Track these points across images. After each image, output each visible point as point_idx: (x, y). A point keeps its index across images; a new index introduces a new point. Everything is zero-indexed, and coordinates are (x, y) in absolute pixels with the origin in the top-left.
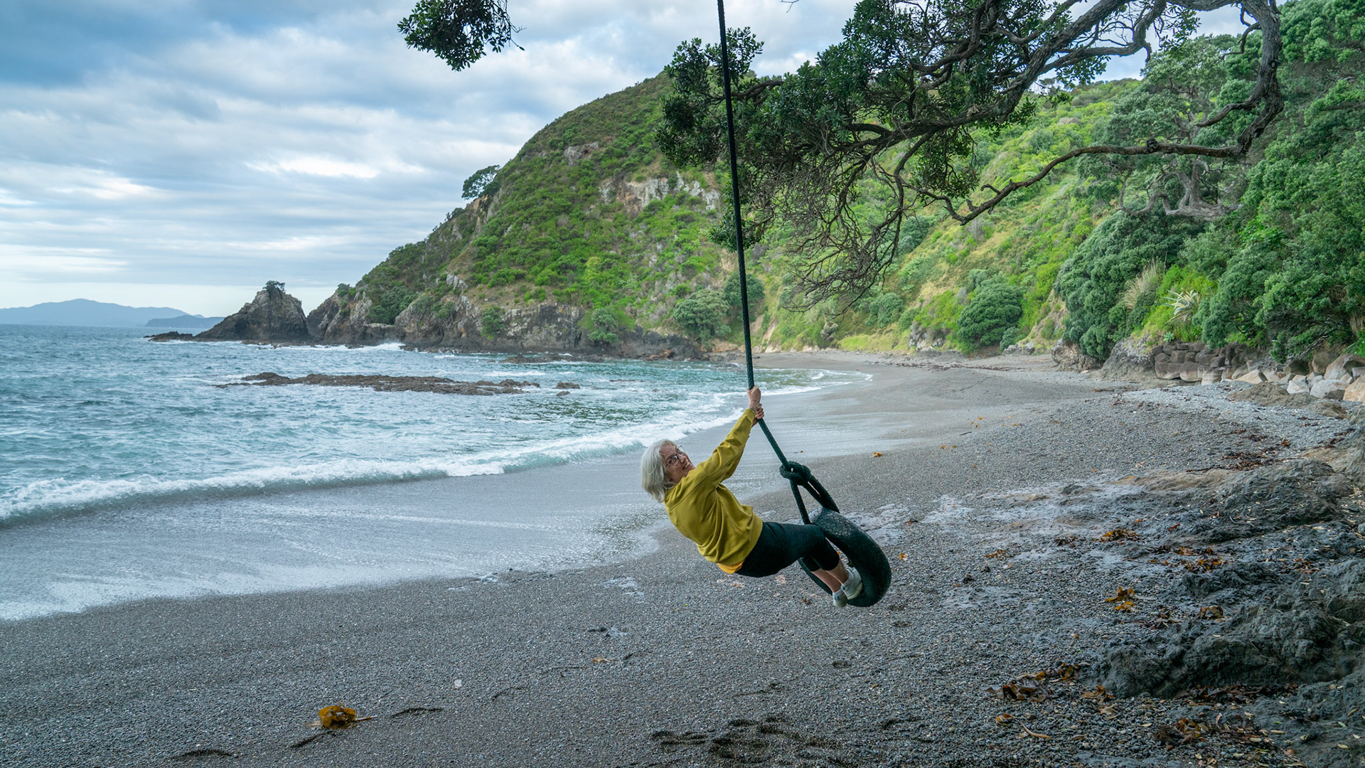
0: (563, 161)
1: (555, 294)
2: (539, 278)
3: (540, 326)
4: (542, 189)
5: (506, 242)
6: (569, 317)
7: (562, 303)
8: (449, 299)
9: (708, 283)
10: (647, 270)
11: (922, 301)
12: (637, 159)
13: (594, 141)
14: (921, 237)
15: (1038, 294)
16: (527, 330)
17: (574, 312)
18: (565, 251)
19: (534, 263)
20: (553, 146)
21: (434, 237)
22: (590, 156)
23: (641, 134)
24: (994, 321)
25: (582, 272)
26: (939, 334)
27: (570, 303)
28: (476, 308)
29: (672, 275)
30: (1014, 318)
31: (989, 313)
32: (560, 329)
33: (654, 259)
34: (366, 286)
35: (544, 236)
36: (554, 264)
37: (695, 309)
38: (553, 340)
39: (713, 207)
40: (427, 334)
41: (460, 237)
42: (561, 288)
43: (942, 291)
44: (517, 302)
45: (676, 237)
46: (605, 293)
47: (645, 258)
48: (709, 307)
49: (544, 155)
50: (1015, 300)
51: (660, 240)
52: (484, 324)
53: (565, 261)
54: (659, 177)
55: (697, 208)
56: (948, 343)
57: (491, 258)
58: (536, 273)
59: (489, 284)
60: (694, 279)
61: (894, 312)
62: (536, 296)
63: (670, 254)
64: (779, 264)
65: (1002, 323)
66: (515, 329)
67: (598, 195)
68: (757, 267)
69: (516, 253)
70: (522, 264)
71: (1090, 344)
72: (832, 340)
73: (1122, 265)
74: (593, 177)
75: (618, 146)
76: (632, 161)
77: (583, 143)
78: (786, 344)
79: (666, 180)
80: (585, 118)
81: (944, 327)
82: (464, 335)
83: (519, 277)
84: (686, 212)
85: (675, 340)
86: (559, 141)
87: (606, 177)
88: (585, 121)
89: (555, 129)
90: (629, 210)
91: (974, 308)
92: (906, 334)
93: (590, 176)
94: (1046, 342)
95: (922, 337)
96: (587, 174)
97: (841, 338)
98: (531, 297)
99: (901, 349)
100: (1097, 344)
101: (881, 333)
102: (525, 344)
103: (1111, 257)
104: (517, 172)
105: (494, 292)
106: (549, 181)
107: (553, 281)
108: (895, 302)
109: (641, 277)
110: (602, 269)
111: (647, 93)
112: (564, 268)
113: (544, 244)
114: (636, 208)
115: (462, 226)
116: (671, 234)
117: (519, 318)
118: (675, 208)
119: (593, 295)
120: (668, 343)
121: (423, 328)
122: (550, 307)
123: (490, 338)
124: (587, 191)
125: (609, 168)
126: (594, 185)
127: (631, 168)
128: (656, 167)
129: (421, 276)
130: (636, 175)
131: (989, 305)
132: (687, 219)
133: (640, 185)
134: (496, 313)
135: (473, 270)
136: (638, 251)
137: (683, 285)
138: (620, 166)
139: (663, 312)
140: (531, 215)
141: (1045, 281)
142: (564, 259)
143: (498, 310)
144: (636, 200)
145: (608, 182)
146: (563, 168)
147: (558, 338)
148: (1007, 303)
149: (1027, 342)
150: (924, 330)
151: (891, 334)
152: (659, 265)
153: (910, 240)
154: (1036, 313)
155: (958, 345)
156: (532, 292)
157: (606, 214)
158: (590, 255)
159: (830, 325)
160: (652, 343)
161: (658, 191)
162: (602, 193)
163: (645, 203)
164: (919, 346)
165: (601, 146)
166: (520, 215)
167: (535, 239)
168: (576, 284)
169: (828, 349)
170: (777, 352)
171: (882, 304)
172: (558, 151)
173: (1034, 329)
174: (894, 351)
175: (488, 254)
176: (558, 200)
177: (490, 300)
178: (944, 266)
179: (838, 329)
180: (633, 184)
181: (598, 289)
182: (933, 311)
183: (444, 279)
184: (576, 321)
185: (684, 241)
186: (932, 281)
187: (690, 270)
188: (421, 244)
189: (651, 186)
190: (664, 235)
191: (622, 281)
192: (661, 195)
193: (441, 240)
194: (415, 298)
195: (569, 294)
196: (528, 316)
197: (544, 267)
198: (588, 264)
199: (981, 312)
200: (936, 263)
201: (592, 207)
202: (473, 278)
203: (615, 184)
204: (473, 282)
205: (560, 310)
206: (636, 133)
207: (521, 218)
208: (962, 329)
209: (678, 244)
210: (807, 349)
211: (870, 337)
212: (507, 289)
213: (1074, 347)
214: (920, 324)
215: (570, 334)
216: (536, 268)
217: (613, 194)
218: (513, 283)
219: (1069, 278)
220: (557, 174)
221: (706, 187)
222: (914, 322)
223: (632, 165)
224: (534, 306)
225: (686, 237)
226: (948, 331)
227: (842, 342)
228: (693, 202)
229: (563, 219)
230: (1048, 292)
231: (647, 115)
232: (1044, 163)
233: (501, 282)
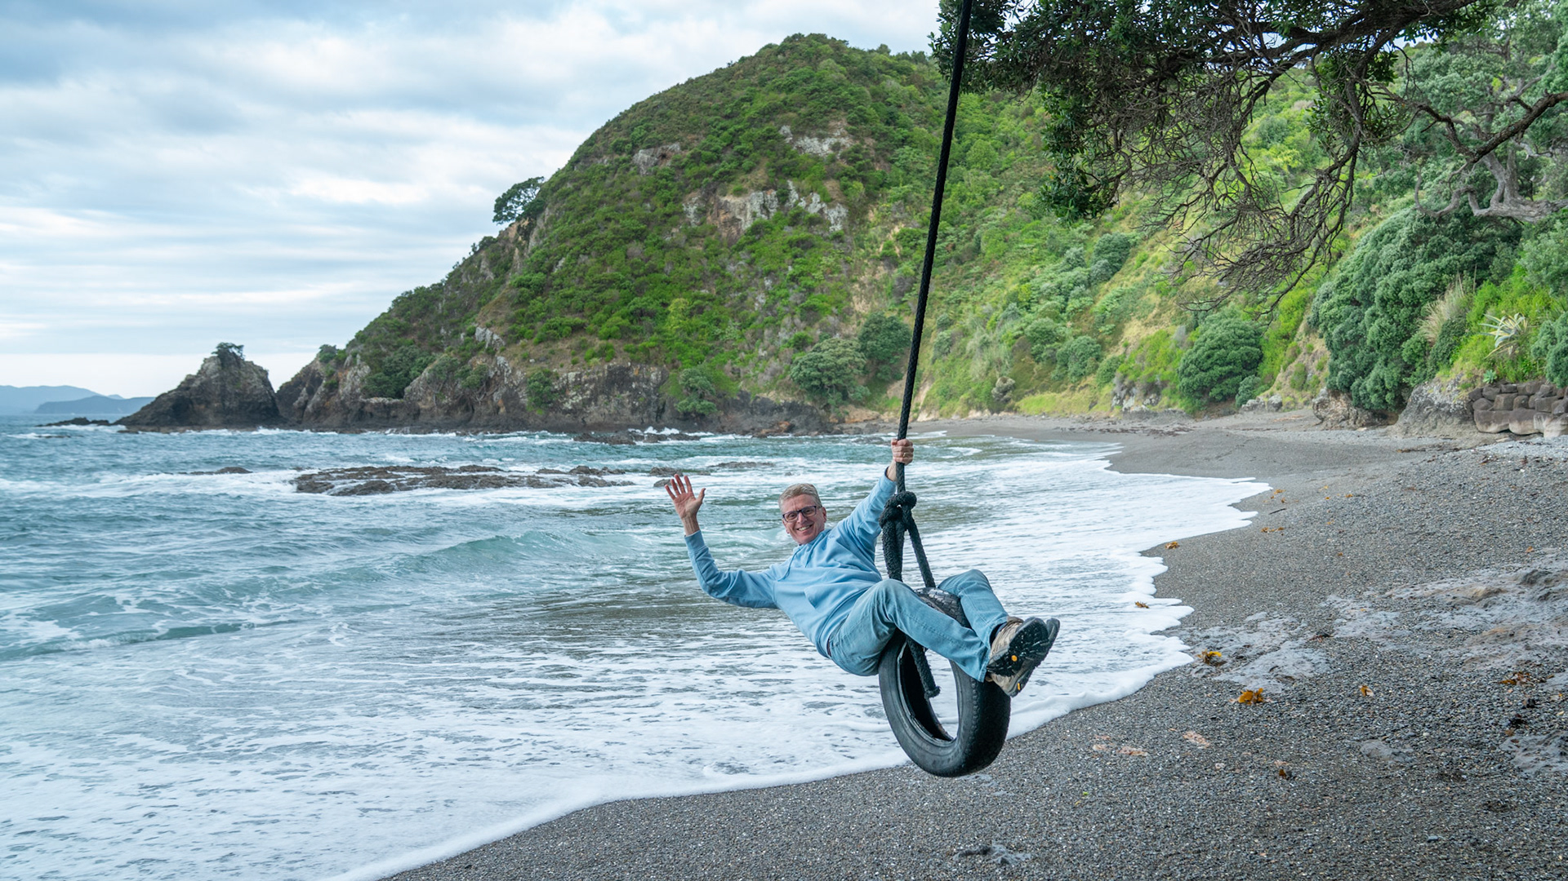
0: (632, 170)
1: (627, 351)
2: (604, 329)
3: (608, 394)
4: (604, 208)
5: (558, 281)
6: (648, 381)
7: (638, 361)
8: (479, 361)
9: (835, 330)
10: (753, 314)
11: (1126, 346)
12: (733, 165)
13: (674, 141)
14: (1120, 261)
15: (1283, 331)
16: (590, 400)
17: (654, 374)
18: (639, 291)
19: (597, 309)
20: (618, 149)
21: (455, 276)
22: (669, 163)
23: (737, 131)
24: (1226, 368)
25: (663, 320)
26: (1153, 388)
27: (648, 362)
28: (519, 373)
29: (786, 320)
30: (1252, 364)
31: (1220, 358)
32: (636, 398)
33: (762, 299)
34: (361, 347)
35: (609, 272)
36: (624, 310)
37: (821, 365)
38: (627, 412)
39: (838, 228)
40: (450, 410)
41: (491, 276)
42: (635, 342)
43: (1152, 331)
44: (574, 363)
45: (790, 268)
46: (697, 347)
47: (750, 299)
48: (840, 361)
49: (606, 161)
50: (1252, 340)
51: (769, 273)
52: (529, 394)
53: (640, 305)
54: (765, 189)
55: (817, 230)
56: (1165, 400)
57: (537, 304)
58: (600, 323)
59: (535, 339)
60: (817, 325)
61: (1090, 361)
62: (602, 353)
63: (783, 292)
65: (1237, 371)
66: (574, 399)
67: (682, 214)
68: (902, 307)
69: (571, 296)
70: (581, 311)
71: (1376, 391)
72: (1007, 401)
73: (1416, 284)
74: (675, 191)
75: (708, 148)
76: (728, 167)
77: (660, 145)
78: (945, 408)
79: (774, 193)
80: (661, 111)
81: (1158, 379)
82: (502, 410)
83: (577, 329)
84: (803, 235)
85: (793, 409)
86: (626, 143)
87: (693, 190)
88: (661, 115)
89: (619, 127)
90: (724, 235)
91: (1199, 352)
92: (1107, 389)
93: (670, 189)
94: (1297, 394)
95: (1129, 393)
96: (666, 187)
97: (1019, 398)
98: (594, 356)
99: (1101, 410)
100: (1386, 391)
101: (1073, 389)
102: (588, 420)
103: (1401, 274)
104: (569, 186)
105: (542, 351)
106: (614, 197)
107: (624, 333)
108: (1091, 348)
109: (745, 324)
110: (691, 315)
111: (744, 76)
112: (639, 314)
113: (610, 283)
114: (734, 230)
115: (493, 262)
116: (783, 266)
117: (579, 385)
118: (788, 229)
119: (679, 350)
120: (785, 412)
121: (445, 401)
122: (621, 368)
123: (540, 413)
124: (667, 210)
125: (696, 177)
126: (677, 200)
127: (726, 177)
128: (760, 175)
129: (438, 331)
130: (733, 187)
131: (1219, 347)
132: (805, 245)
133: (738, 200)
134: (547, 378)
135: (512, 321)
136: (739, 290)
137: (802, 333)
138: (710, 175)
139: (776, 371)
140: (591, 243)
141: (1292, 313)
142: (639, 302)
143: (549, 374)
144: (734, 221)
145: (695, 196)
146: (632, 179)
147: (634, 410)
148: (1243, 344)
149: (1272, 394)
150: (1132, 384)
151: (1087, 391)
152: (769, 308)
153: (1105, 266)
154: (1281, 356)
155: (1179, 402)
156: (596, 348)
157: (694, 240)
158: (674, 296)
159: (1005, 381)
160: (763, 413)
161: (764, 207)
162: (687, 212)
163: (747, 224)
164: (1126, 404)
165: (683, 149)
166: (575, 244)
167: (598, 276)
168: (655, 336)
169: (1002, 414)
170: (933, 420)
171: (1073, 352)
172: (624, 156)
173: (1280, 377)
174: (1093, 413)
175: (533, 297)
176: (627, 222)
177: (538, 361)
178: (1154, 299)
179: (1014, 387)
180: (730, 199)
181: (686, 341)
182: (1142, 359)
183: (472, 333)
184: (657, 387)
185: (802, 274)
186: (1139, 318)
187: (811, 314)
188: (437, 288)
189: (754, 201)
190: (775, 267)
191: (718, 331)
192: (768, 213)
193: (465, 281)
194: (431, 361)
195: (646, 350)
196: (591, 381)
197: (610, 313)
198: (671, 308)
199: (1209, 357)
200: (1142, 294)
201: (674, 230)
202: (513, 331)
203: (705, 199)
204: (513, 337)
205: (635, 372)
206: (732, 129)
207: (577, 248)
208: (1185, 380)
209: (793, 279)
210: (974, 414)
211: (1058, 396)
212: (560, 345)
213: (1342, 397)
214: (1125, 376)
215: (649, 404)
216: (600, 315)
217: (702, 213)
218: (569, 336)
219: (1331, 307)
220: (624, 187)
221: (829, 201)
222: (1118, 374)
223: (728, 173)
224: (599, 368)
225: (804, 268)
226: (1164, 384)
227: (1022, 404)
228: (813, 221)
229: (635, 248)
230: (1296, 328)
231: (745, 105)
232: (1278, 161)
233: (552, 336)
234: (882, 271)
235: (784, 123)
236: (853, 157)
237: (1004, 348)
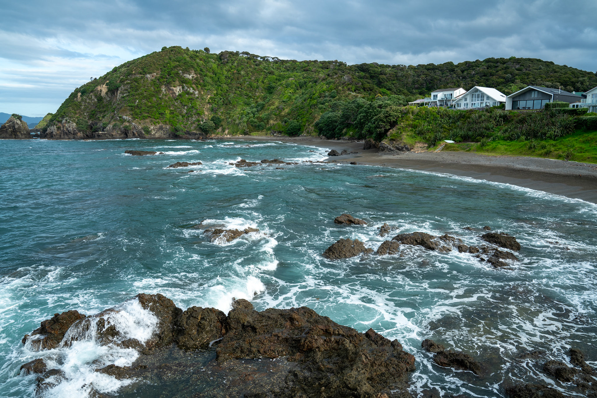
0: (146, 79)
1: (162, 122)
2: (155, 117)
6: (166, 128)
7: (164, 124)
8: (126, 124)
11: (271, 124)
12: (171, 80)
13: (155, 72)
16: (156, 132)
17: (168, 127)
18: (159, 108)
20: (141, 74)
22: (154, 78)
23: (169, 71)
24: (296, 130)
25: (166, 115)
26: (280, 132)
27: (166, 124)
28: (139, 127)
29: (194, 116)
30: (299, 129)
31: (294, 129)
32: (164, 132)
33: (185, 111)
35: (150, 104)
36: (158, 113)
39: (197, 96)
40: (120, 135)
42: (162, 120)
43: (276, 122)
44: (152, 124)
45: (191, 105)
47: (182, 111)
49: (138, 76)
50: (299, 126)
51: (186, 105)
52: (144, 131)
53: (160, 112)
54: (179, 86)
55: (194, 96)
56: (283, 134)
59: (140, 119)
60: (201, 117)
61: (264, 127)
62: (157, 122)
64: (222, 113)
66: (153, 133)
67: (162, 91)
70: (148, 113)
72: (248, 133)
74: (158, 85)
77: (152, 73)
79: (182, 87)
80: (149, 64)
82: (137, 135)
84: (191, 97)
85: (200, 134)
87: (162, 85)
92: (269, 132)
94: (309, 134)
95: (275, 133)
96: (156, 84)
98: (155, 123)
99: (269, 135)
101: (262, 131)
102: (156, 137)
104: (129, 81)
105: (142, 121)
106: (144, 86)
107: (160, 118)
108: (264, 125)
109: (183, 116)
110: (171, 114)
112: (161, 114)
114: (174, 95)
116: (189, 104)
117: (154, 129)
118: (186, 95)
123: (147, 135)
124: (158, 89)
125: (162, 82)
126: (159, 87)
127: (170, 82)
130: (172, 85)
131: (294, 127)
132: (192, 99)
133: (174, 89)
134: (148, 128)
135: (132, 114)
138: (167, 82)
139: (194, 126)
140: (144, 97)
144: (175, 93)
145: (164, 87)
147: (164, 134)
149: (304, 134)
150: (276, 131)
151: (265, 132)
154: (304, 129)
155: (286, 135)
156: (155, 121)
157: (166, 97)
158: (166, 110)
159: (247, 130)
160: (194, 135)
163: (177, 94)
164: (274, 135)
165: (157, 74)
169: (247, 135)
173: (304, 132)
174: (267, 136)
175: (135, 109)
176: (150, 92)
177: (143, 124)
178: (274, 116)
179: (249, 131)
180: (172, 88)
186: (272, 120)
189: (178, 89)
192: (181, 91)
195: (166, 122)
197: (155, 114)
198: (166, 112)
200: (271, 115)
201: (161, 94)
203: (166, 87)
204: (134, 118)
205: (164, 126)
207: (140, 98)
208: (286, 131)
210: (241, 136)
211: (259, 133)
212: (147, 120)
214: (274, 130)
216: (153, 114)
217: (166, 91)
218: (148, 118)
221: (193, 89)
222: (271, 129)
224: (158, 126)
225: (194, 105)
226: (282, 132)
227: (251, 134)
228: (192, 94)
229: (154, 98)
231: (169, 64)
232: (290, 91)
233: (144, 118)
234: (209, 106)
235: (180, 70)
236: (196, 79)
237: (245, 124)
